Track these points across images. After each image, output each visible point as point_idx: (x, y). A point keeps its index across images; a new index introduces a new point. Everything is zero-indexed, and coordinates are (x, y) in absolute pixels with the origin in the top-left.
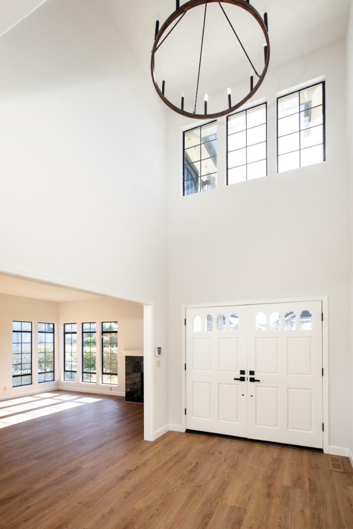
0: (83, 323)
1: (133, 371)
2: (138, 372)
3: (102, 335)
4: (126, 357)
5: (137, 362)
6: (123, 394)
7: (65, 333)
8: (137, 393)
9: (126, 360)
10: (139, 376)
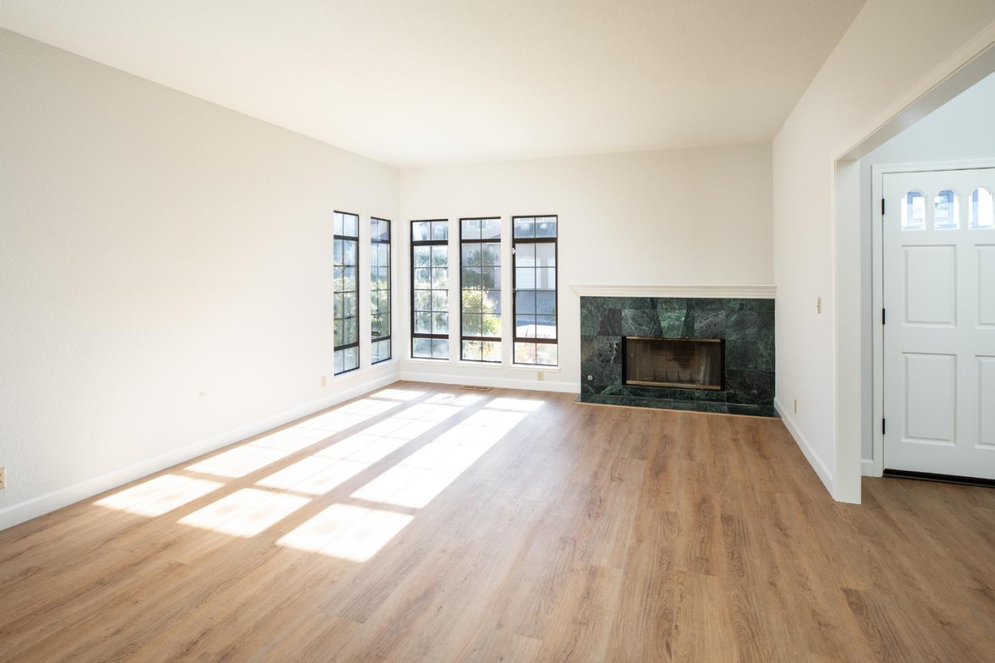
0: (461, 220)
1: (599, 334)
2: (615, 334)
3: (514, 246)
4: (582, 298)
5: (610, 310)
6: (575, 387)
7: (413, 244)
8: (612, 384)
9: (582, 306)
10: (617, 344)
